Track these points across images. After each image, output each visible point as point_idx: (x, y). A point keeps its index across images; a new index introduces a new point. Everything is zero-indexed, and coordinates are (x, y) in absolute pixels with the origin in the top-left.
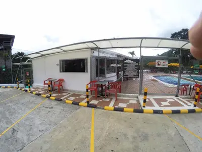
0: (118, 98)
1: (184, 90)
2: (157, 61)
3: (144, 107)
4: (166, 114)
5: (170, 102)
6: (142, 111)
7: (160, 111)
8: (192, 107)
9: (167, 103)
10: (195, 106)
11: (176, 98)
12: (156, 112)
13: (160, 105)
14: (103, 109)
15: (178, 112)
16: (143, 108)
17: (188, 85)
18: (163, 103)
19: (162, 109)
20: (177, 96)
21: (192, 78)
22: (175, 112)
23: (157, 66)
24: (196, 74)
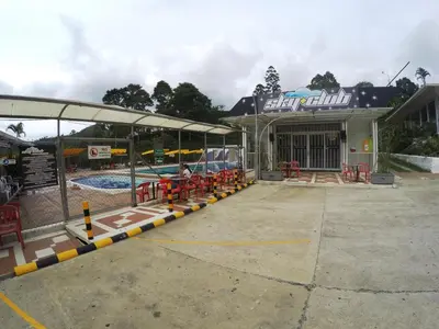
0: (25, 241)
1: (143, 194)
2: (90, 148)
3: (91, 238)
4: (135, 236)
5: (128, 218)
6: (93, 248)
7: (121, 235)
8: (168, 214)
9: (125, 221)
10: (171, 210)
11: (134, 209)
12: (116, 239)
13: (115, 227)
14: (14, 275)
15: (150, 227)
16: (92, 241)
17: (149, 184)
18: (120, 222)
19: (123, 230)
20: (135, 206)
21: (154, 171)
22: (146, 229)
23: (90, 157)
24: (159, 164)
